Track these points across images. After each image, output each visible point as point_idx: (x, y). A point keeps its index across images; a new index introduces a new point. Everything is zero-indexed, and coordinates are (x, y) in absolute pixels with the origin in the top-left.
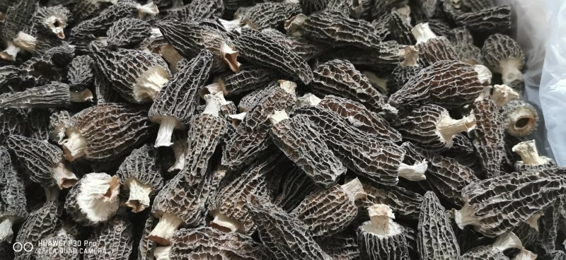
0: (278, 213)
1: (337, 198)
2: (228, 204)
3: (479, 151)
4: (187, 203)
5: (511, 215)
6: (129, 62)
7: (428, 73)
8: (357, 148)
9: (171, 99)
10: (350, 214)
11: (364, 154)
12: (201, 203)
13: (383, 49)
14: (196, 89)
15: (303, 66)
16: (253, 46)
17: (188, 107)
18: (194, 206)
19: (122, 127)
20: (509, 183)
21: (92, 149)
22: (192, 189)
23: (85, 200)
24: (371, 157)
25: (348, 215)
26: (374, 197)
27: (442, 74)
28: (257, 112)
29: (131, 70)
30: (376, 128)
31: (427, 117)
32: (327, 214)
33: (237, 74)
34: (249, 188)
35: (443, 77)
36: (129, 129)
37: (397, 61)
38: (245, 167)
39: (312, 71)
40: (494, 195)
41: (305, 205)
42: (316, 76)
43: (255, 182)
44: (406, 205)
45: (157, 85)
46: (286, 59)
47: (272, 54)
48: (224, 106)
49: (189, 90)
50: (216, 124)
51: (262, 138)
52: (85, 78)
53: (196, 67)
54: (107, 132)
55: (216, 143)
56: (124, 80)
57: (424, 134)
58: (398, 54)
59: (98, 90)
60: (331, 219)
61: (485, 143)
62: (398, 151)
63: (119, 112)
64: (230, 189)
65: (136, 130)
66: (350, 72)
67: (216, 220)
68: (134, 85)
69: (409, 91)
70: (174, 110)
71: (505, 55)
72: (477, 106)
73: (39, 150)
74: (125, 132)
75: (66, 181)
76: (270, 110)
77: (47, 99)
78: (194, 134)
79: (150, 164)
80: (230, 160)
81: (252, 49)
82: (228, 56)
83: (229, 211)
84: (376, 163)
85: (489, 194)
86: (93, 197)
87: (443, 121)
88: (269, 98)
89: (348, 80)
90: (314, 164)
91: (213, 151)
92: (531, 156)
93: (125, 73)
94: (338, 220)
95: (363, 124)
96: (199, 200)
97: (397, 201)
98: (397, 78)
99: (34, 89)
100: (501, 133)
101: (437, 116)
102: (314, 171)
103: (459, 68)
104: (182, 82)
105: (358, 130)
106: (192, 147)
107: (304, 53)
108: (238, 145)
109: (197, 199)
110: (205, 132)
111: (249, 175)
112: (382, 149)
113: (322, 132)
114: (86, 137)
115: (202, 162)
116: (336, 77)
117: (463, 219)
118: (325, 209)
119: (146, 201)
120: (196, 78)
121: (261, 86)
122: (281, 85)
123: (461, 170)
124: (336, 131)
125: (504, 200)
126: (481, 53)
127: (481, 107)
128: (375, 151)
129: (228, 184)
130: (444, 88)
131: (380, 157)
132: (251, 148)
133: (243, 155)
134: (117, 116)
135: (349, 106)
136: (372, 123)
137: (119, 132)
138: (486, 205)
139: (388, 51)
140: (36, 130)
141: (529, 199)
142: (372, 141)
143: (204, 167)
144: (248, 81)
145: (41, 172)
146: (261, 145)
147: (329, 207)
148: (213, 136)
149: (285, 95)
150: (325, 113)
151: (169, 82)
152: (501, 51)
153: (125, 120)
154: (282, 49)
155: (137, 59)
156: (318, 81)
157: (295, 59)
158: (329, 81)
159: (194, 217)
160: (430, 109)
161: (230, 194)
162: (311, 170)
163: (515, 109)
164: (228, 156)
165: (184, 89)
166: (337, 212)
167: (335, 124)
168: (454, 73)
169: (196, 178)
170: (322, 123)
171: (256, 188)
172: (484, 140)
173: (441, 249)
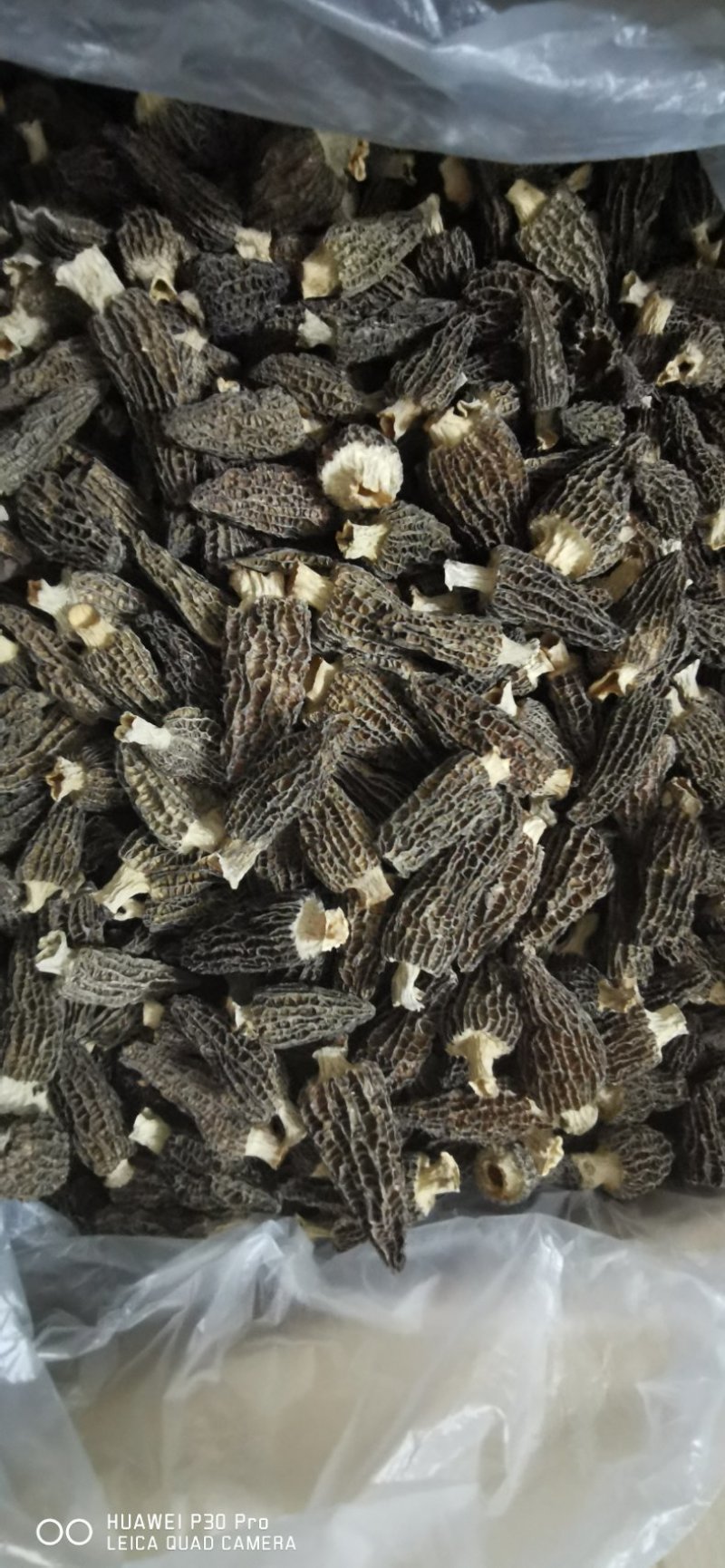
0: (324, 764)
1: (358, 861)
2: (351, 686)
3: (443, 1097)
4: (350, 618)
5: (331, 1135)
6: (599, 503)
7: (579, 1027)
8: (442, 896)
9: (528, 581)
10: (332, 879)
11: (432, 907)
12: (353, 641)
13: (636, 951)
14: (549, 623)
15: (599, 808)
16: (634, 722)
17: (515, 612)
18: (346, 631)
19: (484, 503)
20: (381, 1140)
21: (443, 457)
22: (375, 626)
23: (354, 456)
24: (426, 919)
25: (331, 877)
26: (365, 920)
27: (576, 1050)
28: (507, 729)
29: (584, 509)
30: (483, 930)
31: (496, 1017)
32: (331, 843)
33: (584, 695)
34: (376, 718)
35: (571, 1052)
36: (481, 516)
37: (613, 975)
38: (412, 711)
39: (593, 826)
40: (362, 1112)
41: (349, 809)
42: (583, 831)
43: (386, 728)
44: (354, 970)
45: (557, 555)
46: (612, 779)
47: (620, 754)
48: (526, 673)
49: (545, 612)
50: (485, 660)
51: (461, 738)
52: (575, 431)
53: (590, 622)
54: (473, 478)
55: (451, 662)
56: (566, 498)
57: (468, 1009)
58: (625, 977)
59: (556, 456)
60: (325, 849)
61: (455, 1109)
62: (438, 963)
63: (511, 496)
64: (376, 688)
65: (480, 527)
66: (587, 890)
67: (325, 667)
68: (558, 516)
69: (545, 989)
70: (507, 588)
71: (628, 1163)
72: (520, 1103)
73: (444, 370)
74: (476, 510)
75: (391, 421)
76: (510, 751)
77: (539, 371)
78: (465, 624)
79: (418, 555)
80: (420, 685)
81: (630, 718)
82: (615, 677)
83: (339, 687)
84: (417, 925)
85: (363, 1104)
86: (358, 467)
87: (491, 1043)
88: (533, 750)
89: (573, 887)
90: (412, 824)
91: (437, 657)
92: (431, 1182)
93: (579, 499)
94: (323, 861)
95: (490, 908)
96: (357, 638)
97: (359, 957)
98: (579, 972)
99: (558, 345)
100: (473, 1137)
101: (499, 1034)
102: (398, 824)
103: (586, 1080)
104: (561, 599)
105: (476, 900)
106: (443, 622)
107: (627, 812)
108: (447, 697)
109: (358, 634)
110: (469, 642)
111: (399, 717)
112: (440, 936)
113: (472, 838)
114: (462, 444)
115: (417, 639)
116: (579, 867)
117: (328, 1058)
118: (340, 840)
119: (353, 553)
120: (569, 624)
121: (566, 737)
122: (563, 771)
123: (411, 1065)
124: (473, 862)
125: (353, 1127)
126: (635, 1123)
127: (519, 1109)
128: (437, 926)
129: (384, 684)
130: (550, 1051)
131: (426, 933)
132: (442, 719)
133: (430, 706)
134: (502, 492)
135: (521, 886)
136: (491, 923)
137: (475, 498)
138: (346, 1097)
139: (633, 960)
140: (486, 361)
141: (354, 1168)
142: (456, 922)
143: (410, 642)
144: (573, 713)
145: (406, 378)
146: (449, 736)
147: (343, 846)
148: (462, 656)
149: (540, 777)
150: (505, 844)
151: (562, 577)
152: (637, 1157)
153: (497, 507)
154: (630, 773)
155: (604, 518)
156: (572, 834)
157: (611, 796)
158: (573, 853)
159: (330, 632)
160: (511, 1023)
161: (367, 687)
162: (402, 819)
163: (519, 1167)
164: (428, 683)
165: (548, 604)
166: (336, 860)
167: (486, 860)
168: (577, 1070)
169: (391, 631)
170: (487, 840)
171: (376, 729)
172: (463, 1107)
173: (280, 1020)
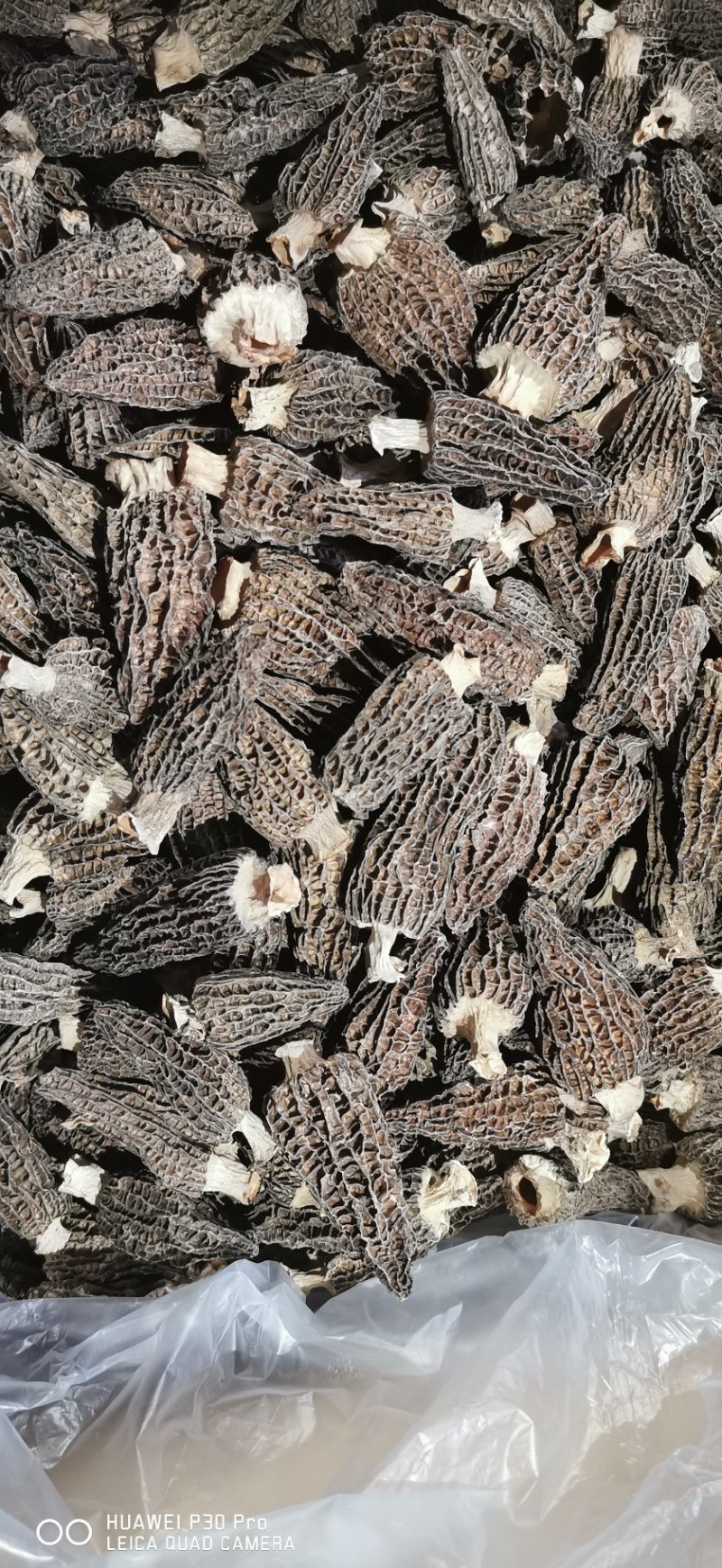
0: (243, 687)
2: (272, 589)
3: (447, 1092)
4: (260, 506)
5: (306, 1142)
6: (557, 322)
7: (606, 985)
8: (413, 838)
9: (475, 434)
10: (276, 834)
11: (402, 853)
12: (267, 533)
13: (684, 890)
14: (511, 481)
15: (612, 710)
16: (640, 594)
17: (465, 473)
18: (257, 521)
19: (414, 337)
20: (368, 1141)
21: (356, 285)
22: (291, 511)
23: (240, 301)
24: (396, 868)
25: (273, 830)
26: (323, 880)
27: (603, 1012)
29: (539, 331)
30: (474, 877)
31: (497, 982)
32: (267, 785)
33: (576, 566)
34: (308, 627)
35: (595, 1014)
36: (415, 353)
39: (608, 733)
40: (342, 1111)
41: (286, 743)
43: (321, 637)
45: (513, 394)
46: (622, 671)
48: (497, 546)
49: (503, 469)
50: (434, 538)
51: (416, 639)
53: (563, 475)
54: (397, 309)
55: (393, 546)
56: (518, 318)
57: (462, 976)
58: (673, 925)
61: (464, 1107)
62: (416, 920)
63: (449, 324)
64: (304, 588)
65: (416, 368)
66: (607, 817)
67: (237, 568)
68: (509, 344)
69: (558, 943)
70: (448, 444)
71: (711, 1174)
72: (543, 1090)
73: (345, 170)
74: (407, 347)
75: (285, 245)
76: (479, 649)
78: (405, 496)
79: (337, 415)
80: (356, 579)
81: (634, 591)
82: (609, 541)
83: (257, 593)
84: (385, 876)
85: (342, 1103)
86: (248, 317)
87: (494, 1014)
88: (510, 645)
89: (587, 813)
90: (362, 751)
91: (373, 541)
92: (440, 1195)
93: (533, 318)
94: (260, 810)
95: (479, 850)
96: (271, 528)
97: (323, 928)
98: (610, 924)
100: (488, 1138)
101: (503, 1001)
102: (346, 752)
104: (521, 451)
106: (375, 497)
108: (392, 590)
109: (272, 524)
110: (411, 518)
111: (336, 622)
113: (444, 762)
114: (377, 268)
115: (345, 522)
117: (293, 1055)
119: (252, 424)
120: (535, 479)
122: (556, 666)
123: (403, 1058)
124: (449, 792)
125: (332, 1128)
128: (410, 874)
130: (569, 1017)
131: (398, 885)
132: (389, 618)
134: (436, 321)
135: (518, 818)
136: (483, 869)
137: (403, 332)
138: (320, 1096)
139: (681, 902)
144: (568, 591)
145: (299, 187)
147: (283, 789)
148: (405, 536)
149: (526, 678)
150: (487, 767)
151: (520, 422)
153: (433, 340)
156: (583, 746)
157: (624, 691)
158: (584, 770)
159: (237, 524)
160: (517, 987)
161: (292, 588)
162: (349, 747)
164: (368, 573)
165: (507, 460)
167: (466, 789)
169: (311, 515)
170: (464, 763)
171: (308, 639)
173: (230, 1011)
